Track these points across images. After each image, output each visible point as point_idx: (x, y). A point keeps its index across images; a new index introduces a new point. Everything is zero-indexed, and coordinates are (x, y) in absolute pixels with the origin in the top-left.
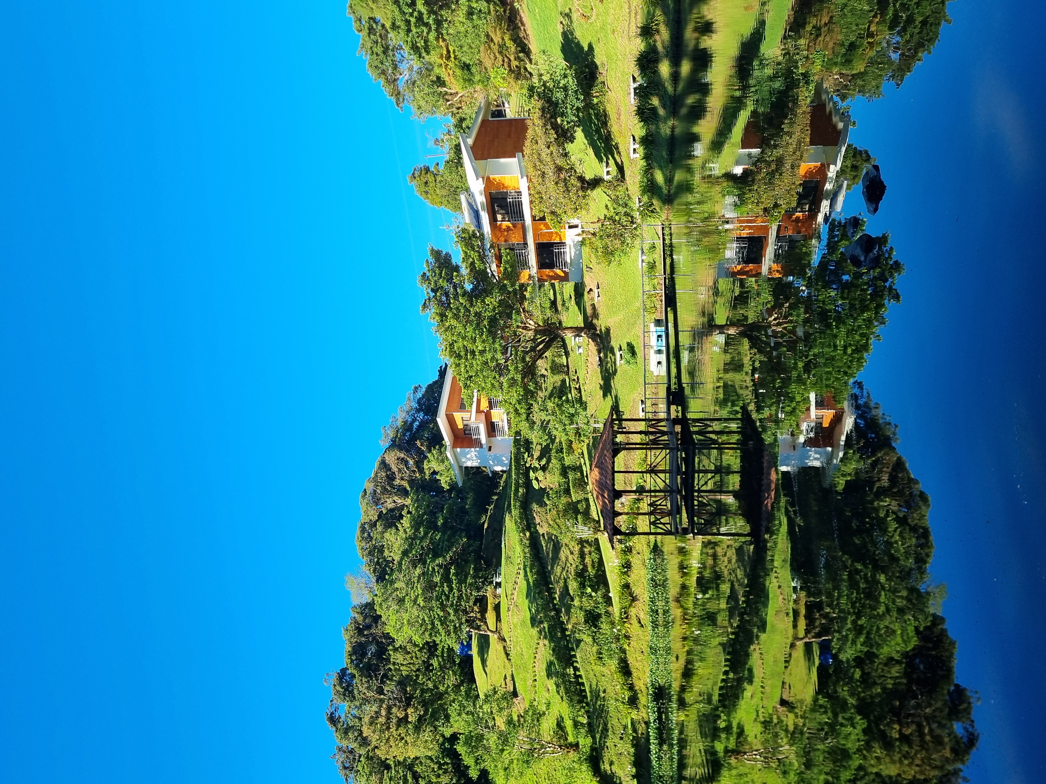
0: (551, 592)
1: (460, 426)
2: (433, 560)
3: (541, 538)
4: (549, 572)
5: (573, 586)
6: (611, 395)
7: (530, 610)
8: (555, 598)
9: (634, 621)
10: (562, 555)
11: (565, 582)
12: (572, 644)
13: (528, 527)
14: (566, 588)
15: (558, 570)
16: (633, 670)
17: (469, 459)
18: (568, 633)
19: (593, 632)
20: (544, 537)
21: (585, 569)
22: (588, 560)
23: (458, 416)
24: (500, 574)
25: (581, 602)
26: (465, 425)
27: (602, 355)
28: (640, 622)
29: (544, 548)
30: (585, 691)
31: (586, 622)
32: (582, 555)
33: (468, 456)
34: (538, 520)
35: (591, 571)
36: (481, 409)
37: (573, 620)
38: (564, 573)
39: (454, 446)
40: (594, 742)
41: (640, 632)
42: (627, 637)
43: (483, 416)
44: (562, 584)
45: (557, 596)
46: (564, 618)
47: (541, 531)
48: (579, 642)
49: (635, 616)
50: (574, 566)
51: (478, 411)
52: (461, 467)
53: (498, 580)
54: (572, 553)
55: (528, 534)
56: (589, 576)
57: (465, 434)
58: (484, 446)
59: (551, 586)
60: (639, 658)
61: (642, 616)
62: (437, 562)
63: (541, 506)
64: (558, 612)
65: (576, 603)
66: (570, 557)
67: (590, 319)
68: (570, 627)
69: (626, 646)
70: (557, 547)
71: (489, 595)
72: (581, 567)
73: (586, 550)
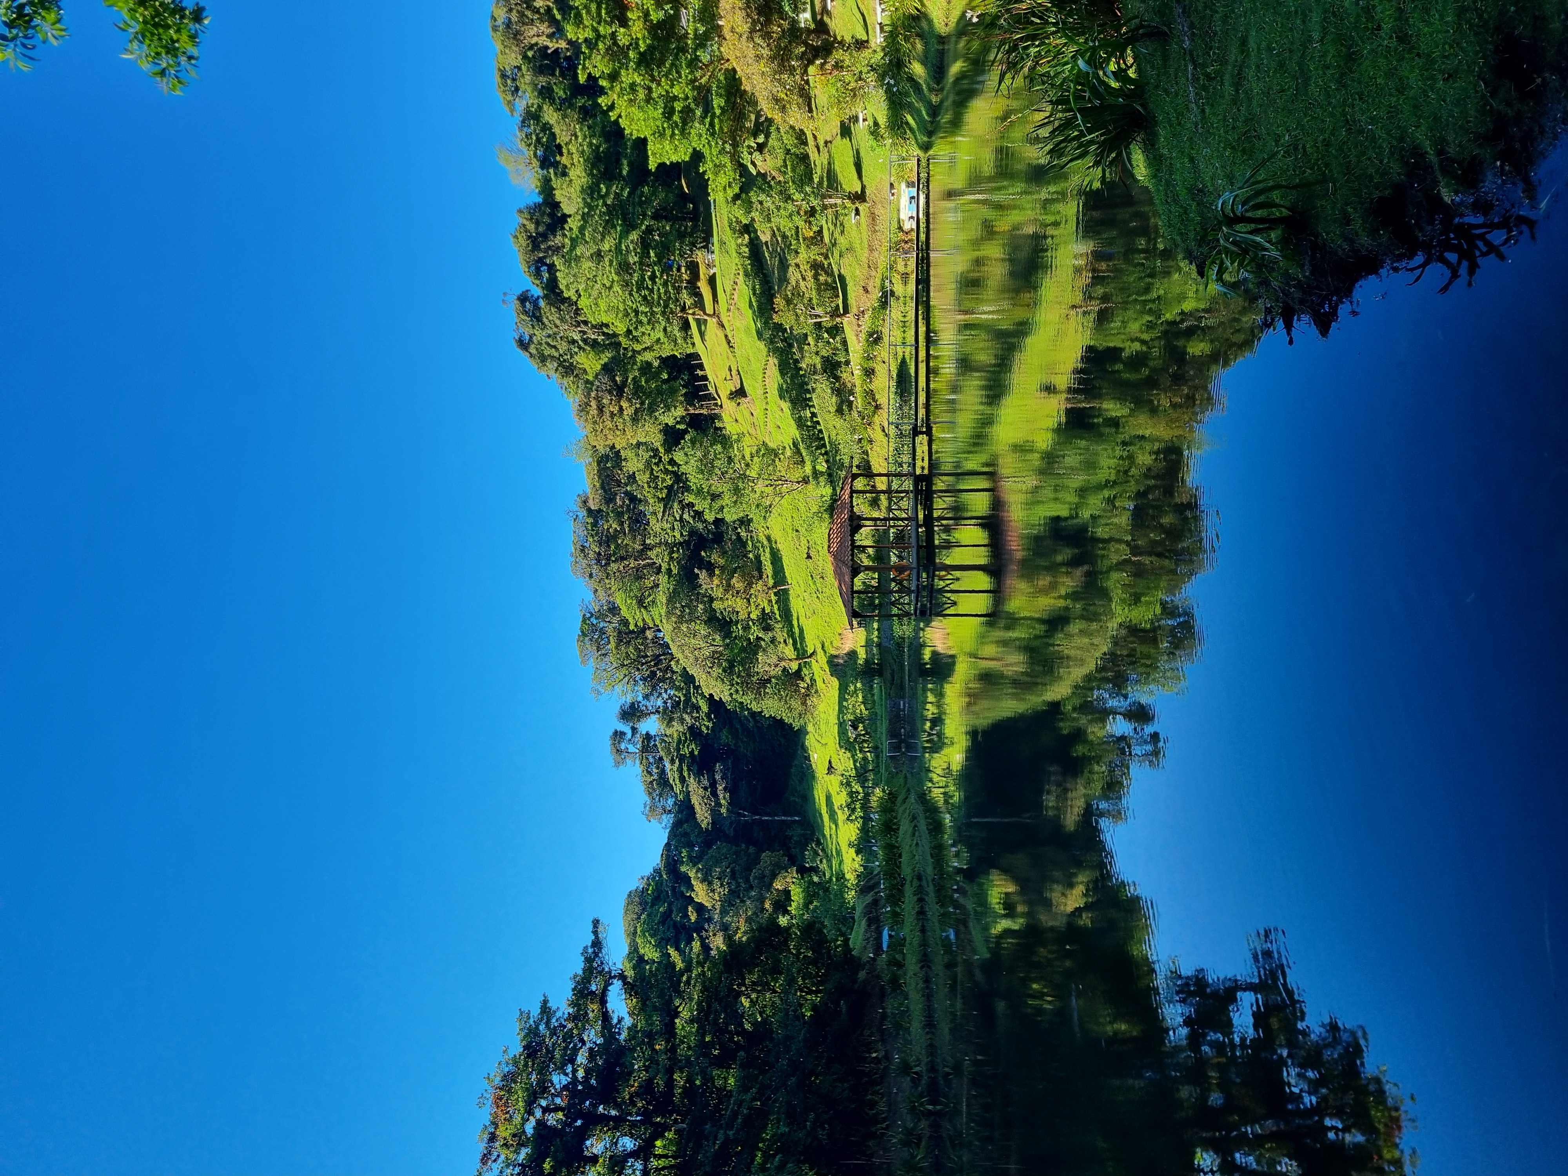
3: (764, 248)
19: (831, 383)
20: (768, 248)
30: (823, 438)
40: (834, 493)
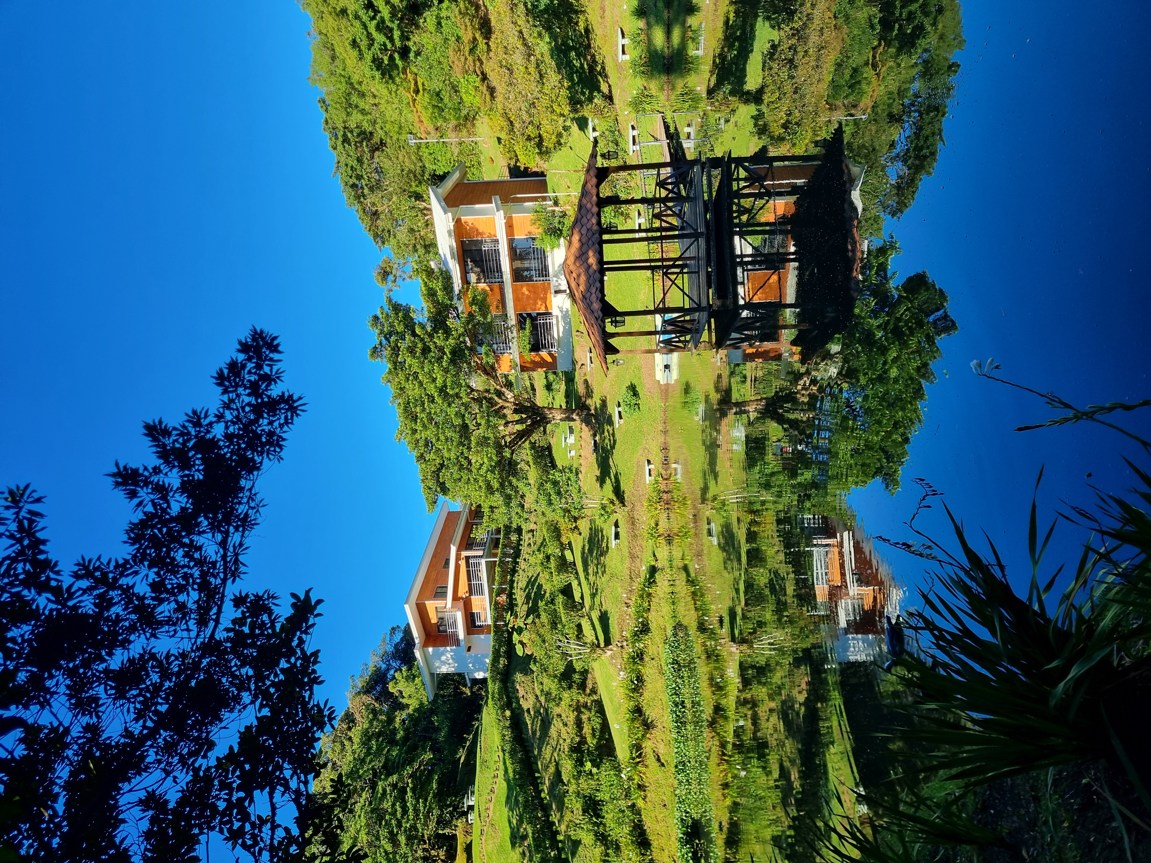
0: (535, 783)
1: (434, 620)
2: (386, 779)
3: (526, 714)
4: (535, 757)
5: (567, 767)
6: (610, 478)
7: (510, 822)
8: (543, 790)
9: (651, 760)
10: (553, 732)
11: (557, 765)
12: (567, 854)
13: (508, 705)
14: (558, 773)
15: (547, 752)
16: (652, 837)
17: (444, 663)
18: (560, 838)
20: (529, 713)
21: (583, 741)
22: (587, 730)
23: (431, 605)
24: (473, 793)
25: (578, 785)
26: (440, 619)
27: (597, 438)
28: (659, 760)
29: (529, 726)
31: (585, 811)
32: (579, 724)
33: (443, 658)
34: (521, 693)
35: (591, 742)
36: (459, 595)
37: (568, 816)
38: (555, 754)
39: (426, 644)
41: (660, 775)
42: (641, 787)
43: (461, 604)
44: (552, 769)
45: (545, 788)
46: (554, 818)
47: (525, 705)
48: (576, 844)
49: (651, 753)
50: (568, 741)
51: (455, 598)
52: (432, 675)
53: (471, 803)
54: (565, 725)
55: (508, 713)
56: (588, 749)
57: (439, 631)
58: (462, 644)
59: (537, 775)
60: (660, 817)
61: (662, 750)
62: (390, 779)
63: (526, 674)
64: (546, 809)
65: (572, 788)
66: (563, 730)
67: (583, 399)
68: (563, 828)
69: (640, 803)
70: (546, 724)
71: (459, 833)
72: (578, 739)
73: (584, 717)
